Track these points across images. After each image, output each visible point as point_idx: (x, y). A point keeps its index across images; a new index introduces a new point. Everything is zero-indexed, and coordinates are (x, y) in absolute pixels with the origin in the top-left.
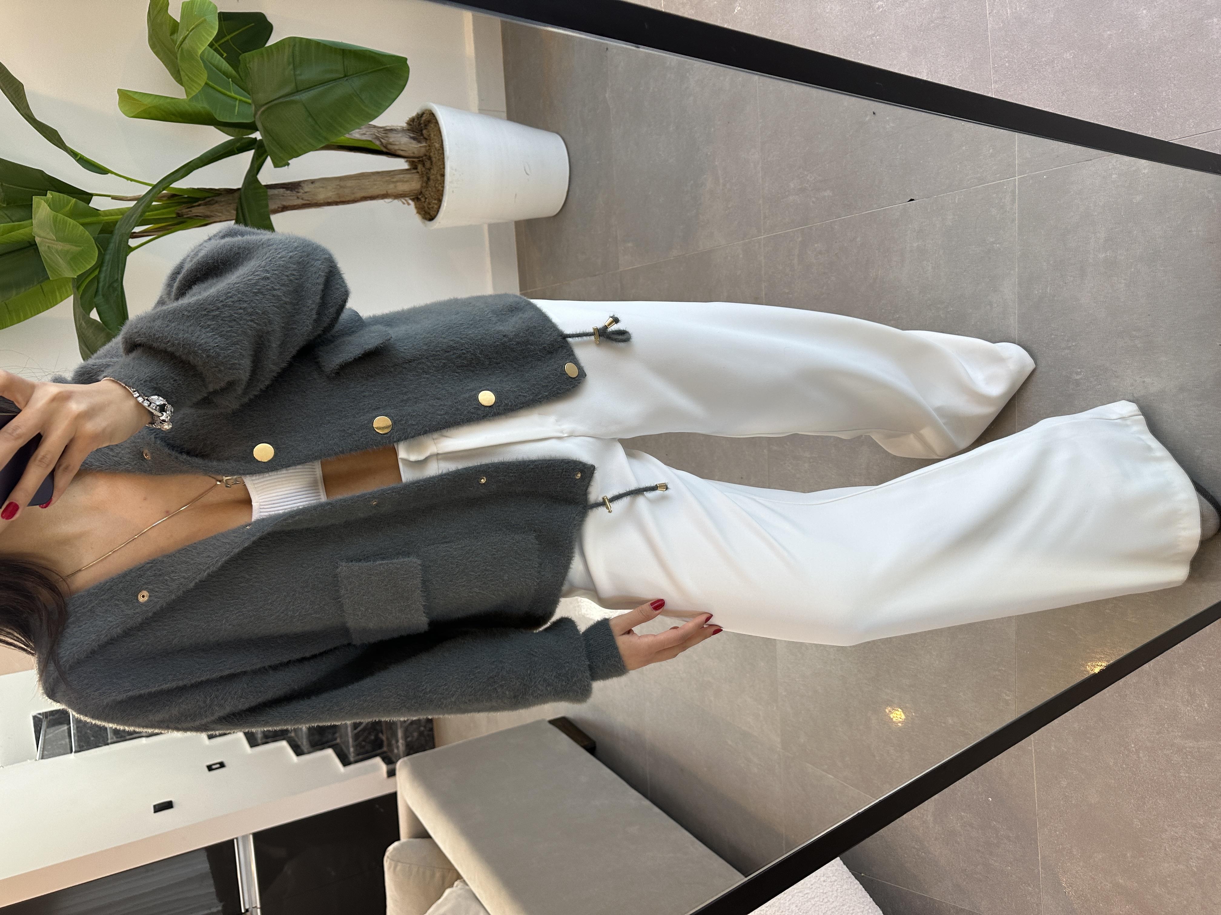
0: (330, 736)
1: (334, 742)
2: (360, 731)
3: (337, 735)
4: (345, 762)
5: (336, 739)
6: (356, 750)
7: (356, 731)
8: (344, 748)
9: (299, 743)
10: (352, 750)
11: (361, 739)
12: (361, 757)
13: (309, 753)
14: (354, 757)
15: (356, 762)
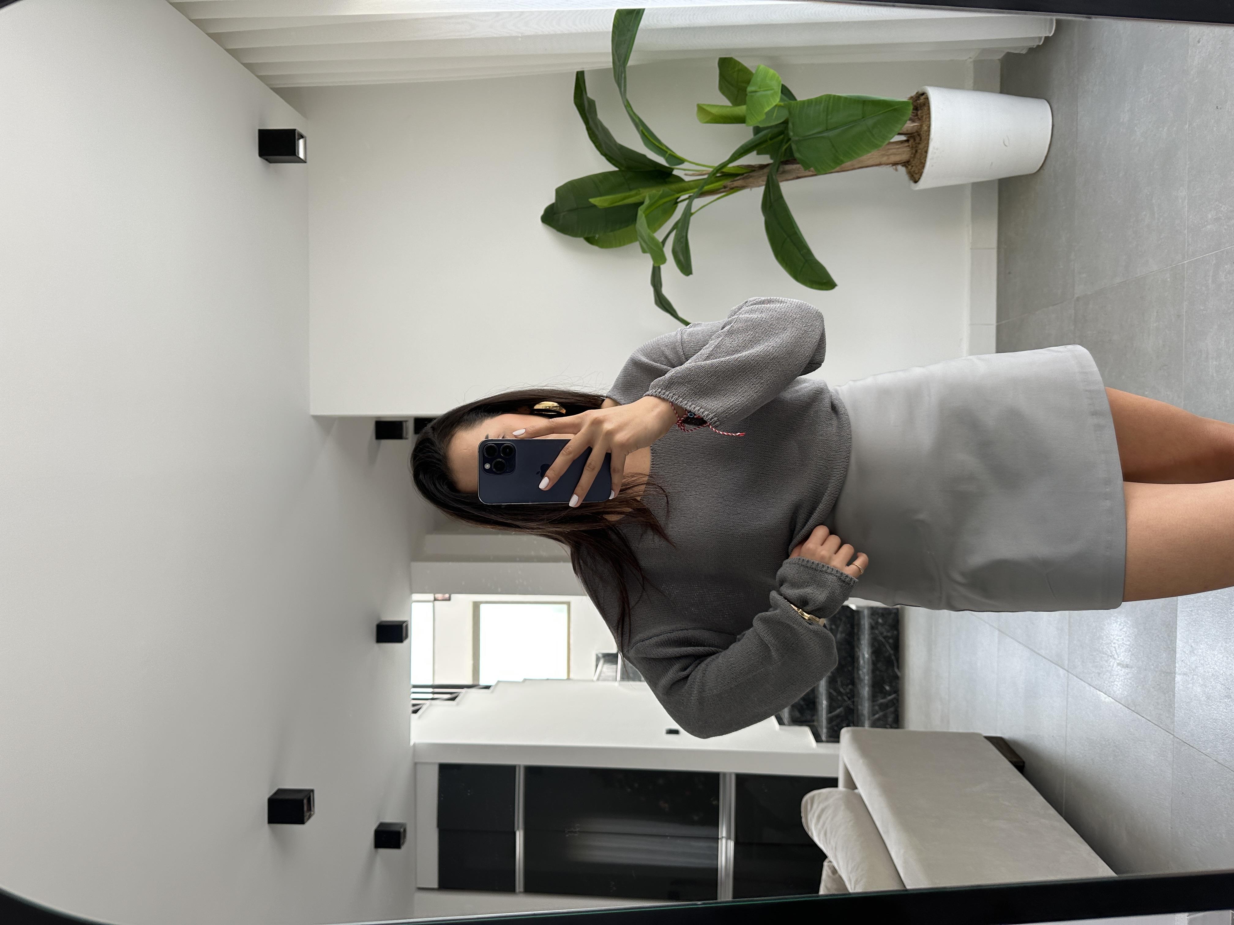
0: (809, 717)
1: (812, 723)
2: (833, 717)
3: (815, 718)
4: (818, 739)
5: (813, 721)
6: (828, 732)
7: (830, 715)
8: (819, 729)
9: (782, 716)
10: (825, 730)
11: (834, 723)
12: (832, 739)
13: (789, 725)
14: (827, 738)
15: (828, 742)
